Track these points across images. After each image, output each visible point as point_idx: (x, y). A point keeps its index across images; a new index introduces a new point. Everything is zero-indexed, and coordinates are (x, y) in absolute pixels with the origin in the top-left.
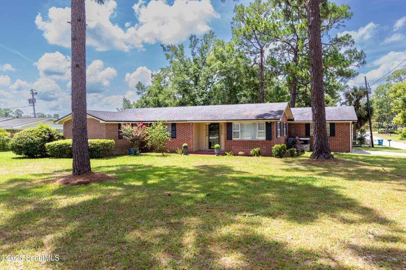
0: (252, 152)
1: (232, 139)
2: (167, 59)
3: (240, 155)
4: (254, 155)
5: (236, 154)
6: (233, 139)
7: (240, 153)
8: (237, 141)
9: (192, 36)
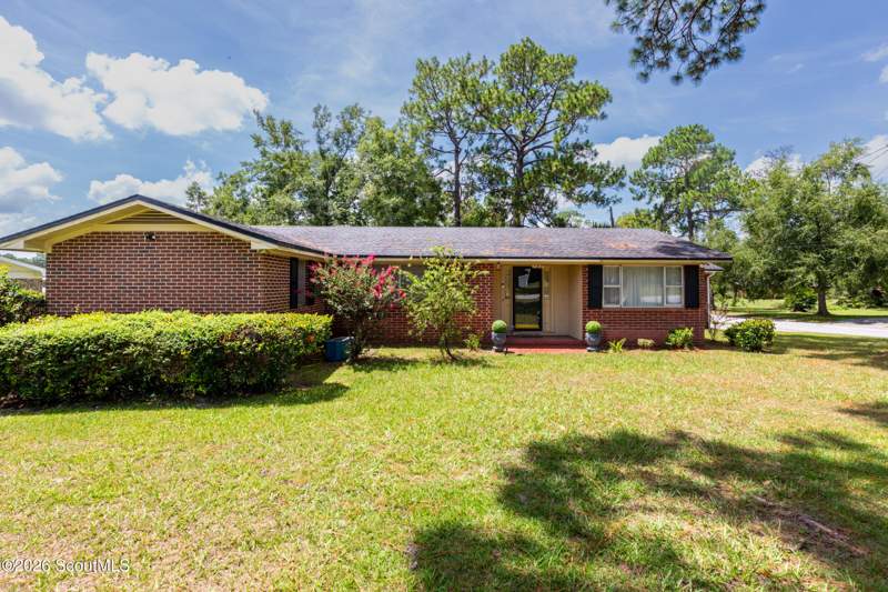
0: (672, 338)
1: (600, 307)
2: (257, 146)
3: (643, 347)
4: (682, 347)
5: (631, 345)
6: (604, 306)
7: (641, 341)
8: (615, 311)
9: (320, 107)
